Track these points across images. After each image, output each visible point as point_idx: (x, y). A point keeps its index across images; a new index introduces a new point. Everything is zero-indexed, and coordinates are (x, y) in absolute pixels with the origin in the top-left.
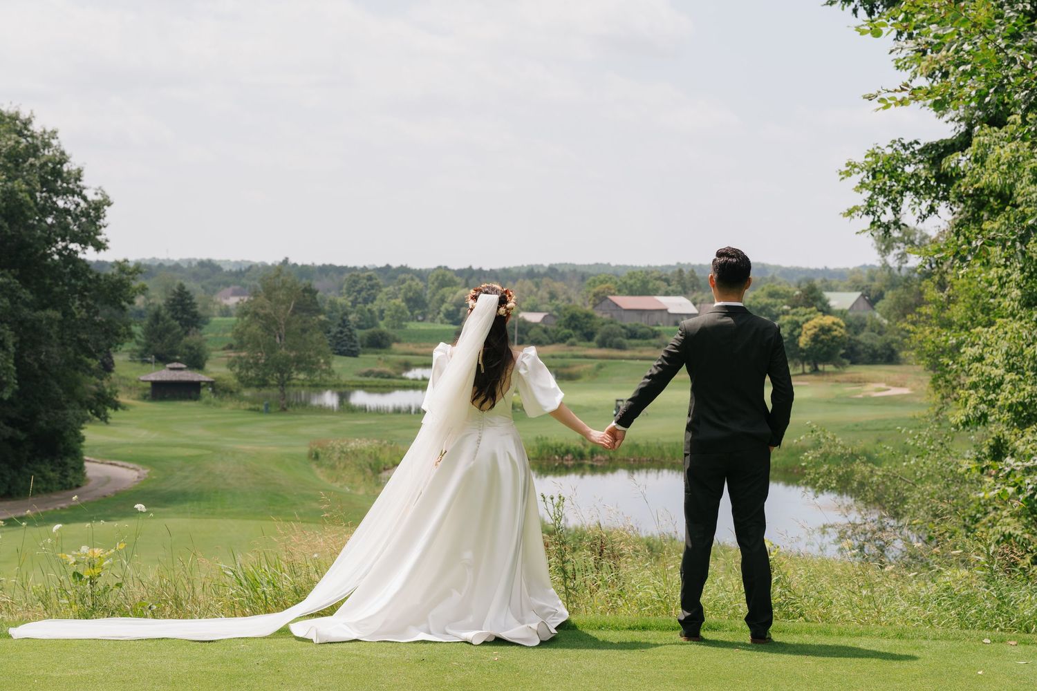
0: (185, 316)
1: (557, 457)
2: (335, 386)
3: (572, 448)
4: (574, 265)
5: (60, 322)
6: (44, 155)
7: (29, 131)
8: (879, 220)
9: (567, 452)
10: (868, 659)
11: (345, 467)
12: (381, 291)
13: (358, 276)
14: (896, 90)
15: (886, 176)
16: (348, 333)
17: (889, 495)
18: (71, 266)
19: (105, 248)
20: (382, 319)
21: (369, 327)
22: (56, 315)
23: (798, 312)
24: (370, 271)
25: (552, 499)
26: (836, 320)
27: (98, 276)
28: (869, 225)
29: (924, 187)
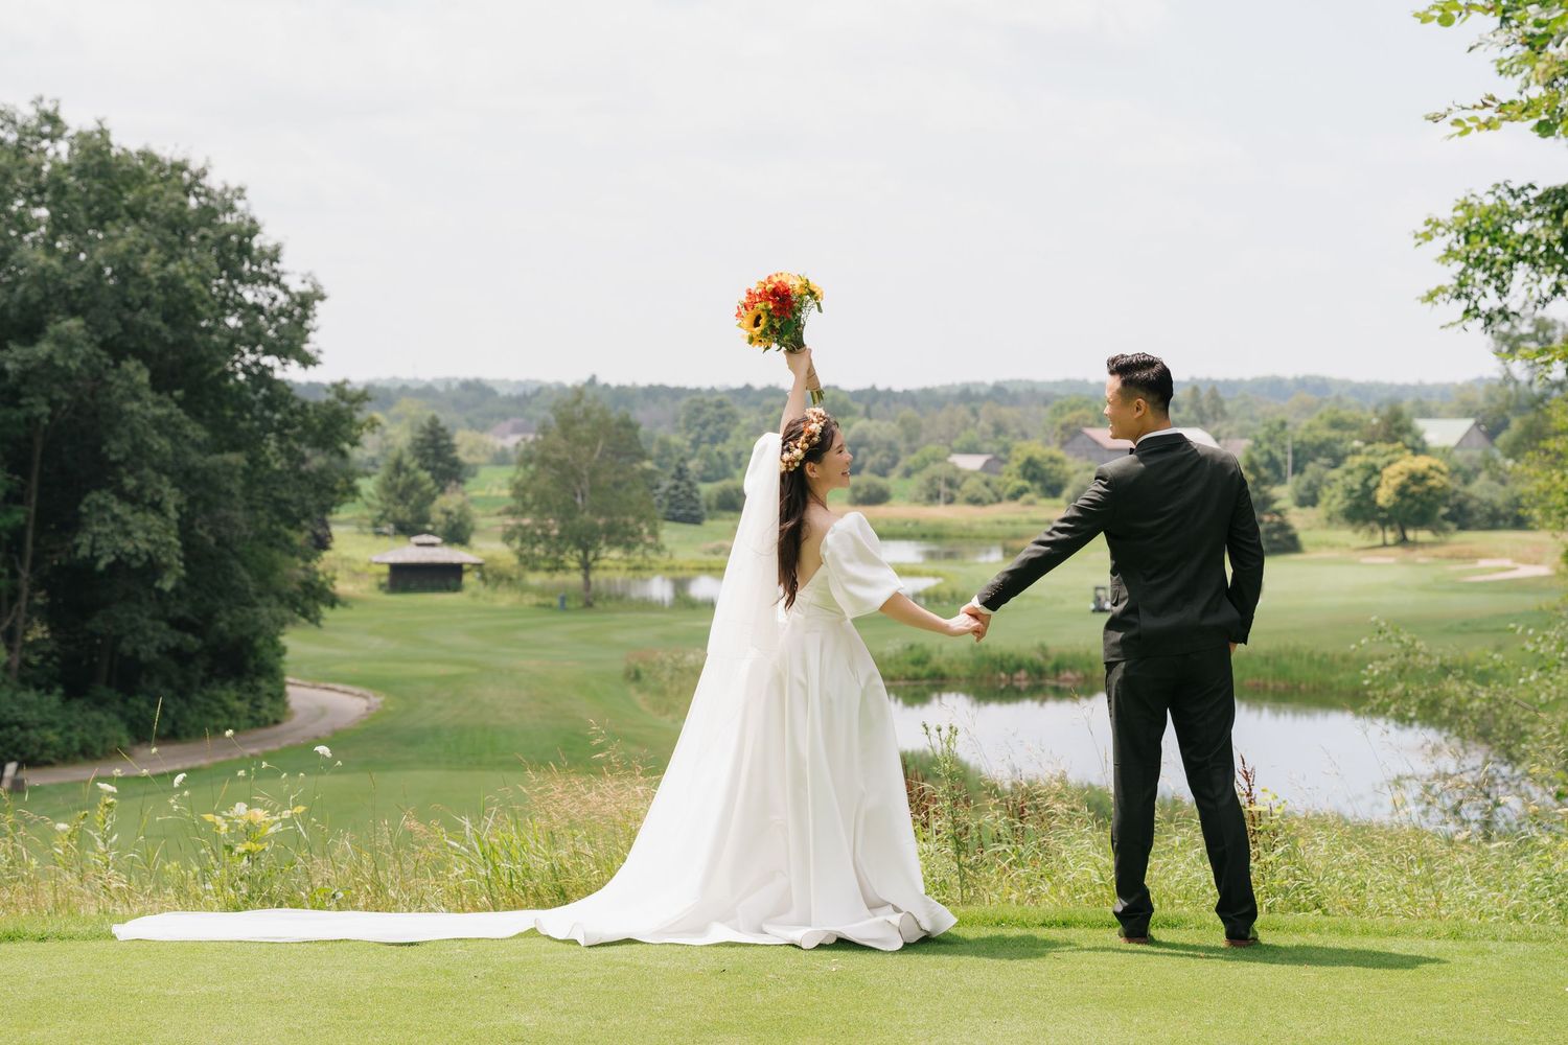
0: (440, 465)
1: (1003, 675)
2: (667, 569)
3: (1026, 660)
4: (1033, 383)
5: (245, 472)
6: (224, 224)
7: (201, 186)
8: (1476, 308)
9: (1019, 667)
11: (680, 692)
12: (736, 424)
13: (702, 401)
14: (1475, 107)
15: (1486, 239)
16: (687, 489)
17: (1500, 730)
18: (264, 390)
19: (315, 363)
20: (739, 466)
21: (718, 479)
23: (1374, 451)
24: (721, 393)
25: (939, 730)
26: (1435, 462)
27: (304, 405)
28: (1460, 315)
29: (1545, 254)
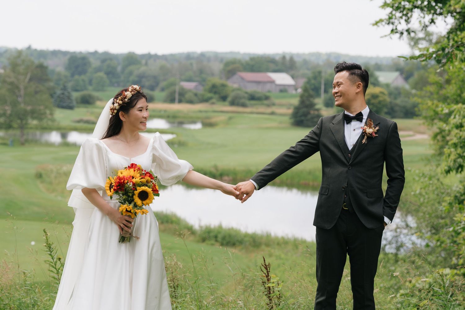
2: (58, 129)
8: (396, 29)
20: (91, 85)
21: (82, 90)
26: (382, 90)
28: (389, 31)
29: (427, 6)
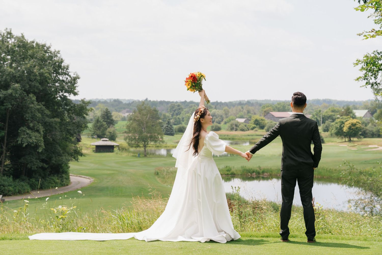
0: (108, 121)
1: (249, 174)
2: (165, 147)
3: (255, 170)
4: (257, 100)
5: (59, 123)
6: (55, 60)
7: (49, 50)
8: (369, 82)
9: (253, 172)
10: (351, 248)
11: (168, 178)
12: (183, 111)
13: (174, 105)
14: (369, 32)
15: (372, 65)
17: (375, 188)
18: (65, 101)
19: (77, 95)
20: (183, 121)
21: (178, 124)
22: (58, 120)
23: (343, 118)
24: (179, 103)
25: (235, 188)
26: (358, 121)
27: (74, 105)
28: (365, 84)
